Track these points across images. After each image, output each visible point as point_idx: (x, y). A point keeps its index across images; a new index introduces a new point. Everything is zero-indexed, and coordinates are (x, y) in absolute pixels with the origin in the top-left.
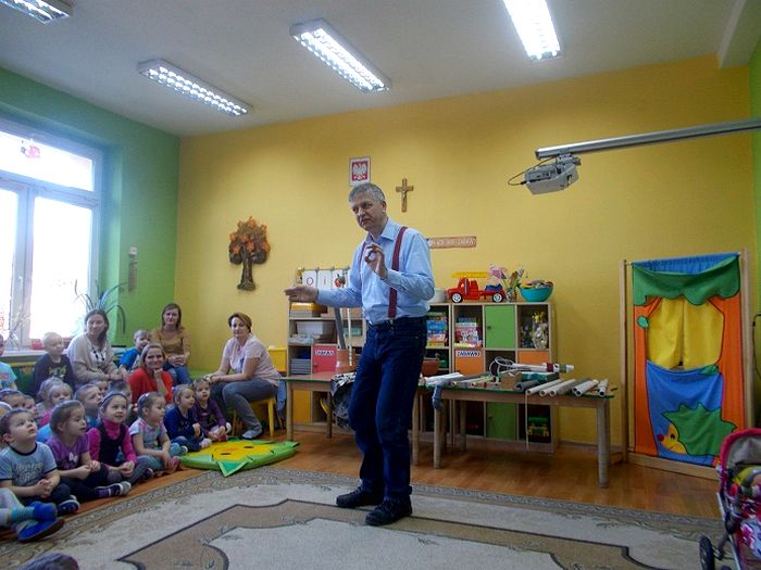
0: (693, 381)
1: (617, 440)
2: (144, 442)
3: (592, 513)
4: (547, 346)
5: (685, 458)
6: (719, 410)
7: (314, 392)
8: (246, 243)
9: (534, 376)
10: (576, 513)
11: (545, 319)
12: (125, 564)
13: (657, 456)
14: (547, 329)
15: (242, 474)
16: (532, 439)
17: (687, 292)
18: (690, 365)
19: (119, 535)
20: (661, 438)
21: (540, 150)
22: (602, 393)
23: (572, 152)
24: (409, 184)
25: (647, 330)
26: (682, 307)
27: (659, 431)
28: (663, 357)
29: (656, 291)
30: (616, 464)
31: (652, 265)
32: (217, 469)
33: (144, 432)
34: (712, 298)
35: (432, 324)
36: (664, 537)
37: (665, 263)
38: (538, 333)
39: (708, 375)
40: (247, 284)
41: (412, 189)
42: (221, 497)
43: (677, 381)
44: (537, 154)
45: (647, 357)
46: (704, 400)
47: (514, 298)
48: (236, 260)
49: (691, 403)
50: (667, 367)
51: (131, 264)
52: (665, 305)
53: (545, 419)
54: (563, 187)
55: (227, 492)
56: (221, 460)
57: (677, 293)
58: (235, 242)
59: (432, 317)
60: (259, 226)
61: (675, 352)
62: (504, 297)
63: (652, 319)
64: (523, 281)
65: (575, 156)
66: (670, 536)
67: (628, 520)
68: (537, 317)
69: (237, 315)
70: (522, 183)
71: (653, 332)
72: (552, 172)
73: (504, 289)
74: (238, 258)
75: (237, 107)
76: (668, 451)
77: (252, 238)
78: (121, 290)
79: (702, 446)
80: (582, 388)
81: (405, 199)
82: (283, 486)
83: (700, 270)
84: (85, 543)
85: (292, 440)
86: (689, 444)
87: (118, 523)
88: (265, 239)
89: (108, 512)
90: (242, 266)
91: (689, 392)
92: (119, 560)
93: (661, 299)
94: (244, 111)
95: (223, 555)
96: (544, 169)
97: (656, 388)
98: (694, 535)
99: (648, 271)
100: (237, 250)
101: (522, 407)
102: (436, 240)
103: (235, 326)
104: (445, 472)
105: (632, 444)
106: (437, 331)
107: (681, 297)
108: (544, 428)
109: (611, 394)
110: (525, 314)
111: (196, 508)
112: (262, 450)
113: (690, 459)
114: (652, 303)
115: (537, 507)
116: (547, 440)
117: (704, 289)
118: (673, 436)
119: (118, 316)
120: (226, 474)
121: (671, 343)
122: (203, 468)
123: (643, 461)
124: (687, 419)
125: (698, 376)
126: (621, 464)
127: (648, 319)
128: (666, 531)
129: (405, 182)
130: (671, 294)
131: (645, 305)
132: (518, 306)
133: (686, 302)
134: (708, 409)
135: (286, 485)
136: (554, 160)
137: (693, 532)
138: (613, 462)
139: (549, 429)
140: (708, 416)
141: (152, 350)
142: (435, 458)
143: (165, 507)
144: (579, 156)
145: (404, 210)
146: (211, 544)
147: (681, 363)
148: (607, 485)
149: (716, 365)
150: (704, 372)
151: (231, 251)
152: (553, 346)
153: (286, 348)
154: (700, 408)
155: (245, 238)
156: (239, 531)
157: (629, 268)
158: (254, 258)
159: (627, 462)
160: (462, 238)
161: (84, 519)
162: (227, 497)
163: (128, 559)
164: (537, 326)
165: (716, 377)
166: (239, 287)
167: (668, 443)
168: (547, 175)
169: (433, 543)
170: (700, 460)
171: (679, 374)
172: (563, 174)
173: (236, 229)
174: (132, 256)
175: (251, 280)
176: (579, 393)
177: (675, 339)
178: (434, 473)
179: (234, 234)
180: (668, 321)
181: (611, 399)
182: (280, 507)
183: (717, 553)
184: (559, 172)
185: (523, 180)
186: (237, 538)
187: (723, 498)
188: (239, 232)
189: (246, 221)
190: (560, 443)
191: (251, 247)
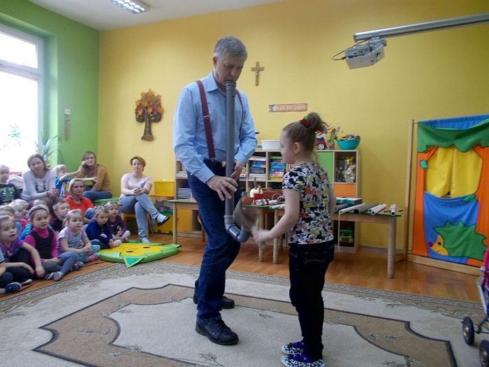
0: (457, 206)
1: (400, 246)
2: (69, 244)
3: (383, 296)
4: (355, 181)
5: (447, 259)
6: (474, 226)
7: (194, 211)
8: (147, 108)
9: (345, 202)
10: (373, 297)
11: (354, 162)
12: (45, 331)
13: (428, 257)
14: (355, 169)
15: (139, 266)
16: (342, 244)
17: (458, 143)
18: (455, 194)
19: (45, 309)
20: (431, 244)
21: (356, 34)
22: (393, 213)
23: (382, 36)
24: (261, 66)
25: (425, 170)
26: (453, 154)
27: (430, 240)
28: (436, 188)
29: (433, 142)
30: (399, 261)
31: (432, 123)
32: (122, 262)
33: (69, 237)
34: (475, 147)
35: (275, 164)
36: (434, 315)
37: (442, 121)
38: (348, 172)
39: (468, 202)
40: (148, 136)
41: (263, 69)
42: (122, 282)
43: (445, 206)
44: (355, 37)
45: (425, 189)
46: (464, 219)
47: (332, 147)
48: (140, 119)
49: (454, 222)
50: (439, 196)
51: (67, 121)
52: (440, 152)
53: (351, 231)
54: (373, 62)
55: (128, 278)
56: (125, 256)
57: (450, 143)
58: (139, 107)
59: (275, 160)
60: (156, 95)
61: (445, 186)
62: (325, 147)
63: (430, 162)
64: (339, 135)
65: (383, 39)
66: (439, 314)
67: (408, 302)
68: (348, 161)
69: (136, 158)
70: (343, 59)
71: (429, 171)
72: (366, 50)
73: (326, 140)
74: (141, 118)
75: (138, 6)
76: (436, 253)
77: (151, 104)
78: (60, 139)
79: (460, 250)
80: (376, 209)
81: (257, 77)
82: (167, 275)
83: (468, 126)
84: (18, 314)
85: (176, 243)
86: (451, 249)
87: (45, 300)
88: (160, 105)
89: (40, 292)
90: (144, 124)
91: (453, 213)
92: (41, 328)
93: (438, 147)
94: (143, 9)
95: (117, 324)
96: (359, 48)
97: (430, 211)
98: (456, 314)
99: (429, 127)
100: (140, 112)
101: (336, 222)
102: (278, 105)
103: (135, 164)
104: (280, 266)
105: (410, 248)
106: (278, 170)
107: (452, 146)
108: (350, 237)
109: (399, 214)
110: (340, 158)
111: (104, 290)
112: (156, 249)
113: (452, 259)
114: (430, 151)
115: (343, 291)
116: (352, 245)
117: (470, 140)
118: (439, 244)
119: (58, 157)
120: (128, 265)
121: (443, 179)
122: (114, 261)
123: (418, 260)
124: (450, 232)
125: (461, 202)
126: (402, 261)
127: (427, 162)
128: (436, 310)
129: (258, 64)
130: (445, 144)
131: (425, 152)
132: (336, 152)
133: (456, 150)
134: (466, 225)
135: (169, 274)
136: (367, 42)
137: (455, 311)
138: (397, 260)
139: (353, 238)
140: (466, 230)
141: (76, 182)
142: (274, 256)
143: (81, 289)
144: (386, 39)
145: (257, 85)
146: (110, 316)
147: (449, 193)
148: (393, 277)
149: (475, 195)
150: (465, 199)
151: (137, 113)
152: (359, 180)
153: (173, 180)
154: (461, 224)
155: (146, 104)
156: (131, 307)
157: (416, 126)
158: (152, 118)
159: (407, 261)
160: (297, 104)
161: (23, 297)
162: (127, 282)
163: (46, 327)
164: (348, 166)
165: (473, 203)
166: (143, 138)
167: (436, 248)
168: (361, 53)
169: (270, 317)
170: (459, 260)
171: (447, 200)
172: (373, 51)
173: (139, 98)
174: (67, 115)
175: (151, 134)
176: (373, 213)
177: (446, 176)
178: (273, 267)
179: (139, 101)
180: (441, 164)
181: (398, 218)
182: (164, 289)
183: (476, 329)
184: (371, 50)
185: (344, 56)
186: (129, 312)
187: (484, 289)
188: (141, 100)
189: (146, 91)
190: (360, 247)
191: (150, 110)
